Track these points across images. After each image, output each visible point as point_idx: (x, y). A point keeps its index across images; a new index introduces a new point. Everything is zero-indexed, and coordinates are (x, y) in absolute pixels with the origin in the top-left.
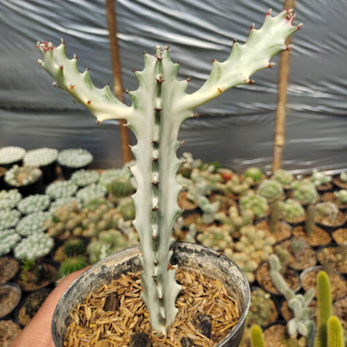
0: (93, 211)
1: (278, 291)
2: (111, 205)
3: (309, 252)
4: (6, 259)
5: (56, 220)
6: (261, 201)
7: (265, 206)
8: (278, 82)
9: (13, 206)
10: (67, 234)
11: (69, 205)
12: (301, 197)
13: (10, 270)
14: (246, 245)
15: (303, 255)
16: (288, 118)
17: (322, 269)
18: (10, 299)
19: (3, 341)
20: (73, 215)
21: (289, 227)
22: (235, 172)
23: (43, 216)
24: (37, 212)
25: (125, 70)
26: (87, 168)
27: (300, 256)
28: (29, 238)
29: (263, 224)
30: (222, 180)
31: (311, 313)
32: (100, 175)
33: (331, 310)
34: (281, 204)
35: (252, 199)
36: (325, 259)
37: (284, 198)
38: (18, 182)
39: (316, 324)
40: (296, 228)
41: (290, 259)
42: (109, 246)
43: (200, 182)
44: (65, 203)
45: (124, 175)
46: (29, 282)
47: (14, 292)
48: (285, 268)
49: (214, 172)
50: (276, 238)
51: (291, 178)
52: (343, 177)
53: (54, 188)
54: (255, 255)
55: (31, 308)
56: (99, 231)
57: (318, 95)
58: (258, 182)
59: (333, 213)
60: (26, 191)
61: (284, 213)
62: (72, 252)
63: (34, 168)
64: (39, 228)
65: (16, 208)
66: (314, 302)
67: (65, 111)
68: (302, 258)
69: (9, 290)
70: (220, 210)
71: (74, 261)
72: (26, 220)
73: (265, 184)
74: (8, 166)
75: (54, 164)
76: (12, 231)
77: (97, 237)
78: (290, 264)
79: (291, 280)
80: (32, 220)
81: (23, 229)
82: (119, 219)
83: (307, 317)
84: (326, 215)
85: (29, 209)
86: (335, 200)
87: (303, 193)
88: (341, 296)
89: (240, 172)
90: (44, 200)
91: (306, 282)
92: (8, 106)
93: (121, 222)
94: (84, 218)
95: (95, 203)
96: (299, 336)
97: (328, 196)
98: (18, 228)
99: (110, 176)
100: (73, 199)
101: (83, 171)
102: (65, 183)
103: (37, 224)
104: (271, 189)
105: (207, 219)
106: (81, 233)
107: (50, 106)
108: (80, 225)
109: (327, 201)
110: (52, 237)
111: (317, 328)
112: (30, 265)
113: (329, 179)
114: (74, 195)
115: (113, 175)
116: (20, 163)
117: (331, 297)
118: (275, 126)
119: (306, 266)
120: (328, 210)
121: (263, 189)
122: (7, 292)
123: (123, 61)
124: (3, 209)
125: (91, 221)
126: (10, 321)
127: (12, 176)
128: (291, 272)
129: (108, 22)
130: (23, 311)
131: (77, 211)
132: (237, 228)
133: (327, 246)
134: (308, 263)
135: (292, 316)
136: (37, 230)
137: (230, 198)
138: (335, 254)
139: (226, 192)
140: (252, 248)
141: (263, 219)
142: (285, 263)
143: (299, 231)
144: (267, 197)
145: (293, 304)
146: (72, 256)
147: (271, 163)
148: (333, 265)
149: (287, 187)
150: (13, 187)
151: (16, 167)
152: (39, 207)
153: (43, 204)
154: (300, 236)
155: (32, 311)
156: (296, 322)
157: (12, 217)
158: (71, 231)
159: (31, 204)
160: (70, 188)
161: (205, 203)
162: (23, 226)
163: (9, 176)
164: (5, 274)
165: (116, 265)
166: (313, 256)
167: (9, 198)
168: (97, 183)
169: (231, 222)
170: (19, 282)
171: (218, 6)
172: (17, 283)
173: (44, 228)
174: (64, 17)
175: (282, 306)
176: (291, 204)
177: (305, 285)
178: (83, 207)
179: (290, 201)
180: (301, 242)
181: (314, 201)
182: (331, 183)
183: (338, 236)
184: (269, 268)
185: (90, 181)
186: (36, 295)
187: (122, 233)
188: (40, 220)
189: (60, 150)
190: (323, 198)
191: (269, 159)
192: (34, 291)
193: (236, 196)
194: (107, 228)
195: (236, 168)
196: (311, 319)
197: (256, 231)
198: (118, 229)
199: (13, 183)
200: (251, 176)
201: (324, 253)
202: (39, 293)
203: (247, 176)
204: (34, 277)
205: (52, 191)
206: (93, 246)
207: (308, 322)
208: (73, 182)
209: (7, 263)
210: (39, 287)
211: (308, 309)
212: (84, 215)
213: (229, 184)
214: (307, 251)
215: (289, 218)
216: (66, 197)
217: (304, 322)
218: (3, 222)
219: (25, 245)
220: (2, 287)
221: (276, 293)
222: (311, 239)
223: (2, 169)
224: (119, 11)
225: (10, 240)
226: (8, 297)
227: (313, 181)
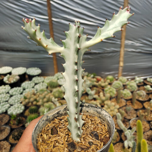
0: (41, 94)
1: (120, 128)
2: (49, 92)
3: (134, 112)
4: (4, 114)
5: (25, 98)
6: (113, 90)
7: (115, 92)
8: (121, 39)
9: (7, 92)
10: (30, 104)
11: (31, 91)
12: (130, 88)
13: (6, 119)
14: (107, 109)
15: (131, 113)
16: (125, 55)
17: (139, 119)
18: (6, 132)
19: (2, 150)
20: (33, 96)
21: (125, 101)
22: (102, 77)
23: (20, 96)
24: (17, 95)
25: (55, 34)
26: (39, 75)
27: (130, 113)
28: (14, 106)
29: (114, 100)
30: (97, 81)
31: (134, 138)
32: (44, 79)
33: (143, 136)
34: (122, 91)
35: (109, 89)
36: (140, 114)
37: (123, 88)
38: (9, 82)
39: (136, 142)
40: (128, 102)
41: (125, 114)
42: (48, 109)
43: (87, 82)
44: (29, 91)
45: (55, 79)
46: (14, 124)
47: (7, 129)
48: (123, 119)
49: (93, 78)
50: (119, 105)
51: (126, 80)
52: (148, 79)
53: (25, 84)
54: (111, 113)
55: (15, 135)
56: (44, 103)
57: (138, 44)
58: (112, 82)
59: (144, 95)
60: (13, 85)
61: (123, 95)
62: (32, 112)
63: (16, 76)
64: (18, 101)
65: (8, 93)
66: (135, 133)
67: (30, 51)
68: (130, 114)
69: (5, 128)
70: (96, 94)
71: (33, 116)
72: (13, 98)
73: (115, 82)
74: (5, 75)
75: (25, 74)
76: (7, 103)
77: (43, 105)
78: (125, 116)
79: (126, 123)
80: (15, 98)
81: (11, 102)
82: (52, 98)
83: (132, 139)
84: (141, 96)
85: (14, 93)
86: (144, 89)
87: (131, 86)
88: (147, 130)
89: (105, 77)
91: (132, 124)
92: (5, 49)
93: (53, 99)
94: (37, 97)
95: (42, 91)
96: (129, 147)
97: (141, 88)
98: (9, 101)
99: (49, 79)
100: (33, 89)
101: (37, 77)
102: (30, 82)
103: (18, 100)
104: (117, 85)
105: (90, 98)
106: (36, 104)
107: (23, 49)
108: (36, 100)
109: (141, 90)
110: (24, 105)
111: (137, 144)
112: (14, 117)
113: (142, 80)
114: (33, 87)
115: (50, 79)
116: (10, 73)
117: (142, 131)
118: (119, 58)
119: (132, 117)
120: (142, 94)
121: (114, 85)
122: (4, 129)
123: (54, 30)
124: (3, 93)
125: (40, 99)
126: (6, 141)
127: (7, 79)
128: (126, 120)
129: (48, 13)
130: (11, 137)
131: (34, 94)
132: (103, 102)
133: (141, 109)
134: (133, 116)
135: (126, 139)
137: (100, 88)
138: (144, 112)
139: (98, 86)
140: (109, 110)
141: (114, 97)
142: (123, 116)
143: (129, 103)
144: (116, 88)
145: (127, 134)
146: (32, 113)
147: (118, 74)
148: (144, 117)
149: (124, 84)
150: (7, 84)
151: (8, 75)
152: (18, 92)
153: (20, 91)
154: (130, 105)
155: (15, 137)
156: (128, 142)
157: (6, 97)
158: (32, 103)
159: (15, 91)
160: (31, 84)
161: (89, 91)
162: (11, 101)
163: (5, 79)
164: (4, 121)
165: (52, 115)
166: (135, 113)
167: (5, 89)
168: (43, 82)
169: (101, 99)
171: (96, 7)
172: (8, 125)
173: (20, 101)
174: (29, 11)
175: (122, 134)
177: (132, 126)
178: (37, 93)
179: (125, 90)
180: (130, 107)
181: (136, 90)
182: (143, 82)
183: (146, 105)
184: (116, 118)
185: (40, 81)
186: (16, 130)
187: (54, 103)
188: (18, 98)
189: (27, 68)
190: (139, 89)
191: (117, 72)
192: (16, 128)
193: (103, 88)
194: (47, 102)
195: (103, 76)
196: (134, 140)
197: (111, 103)
198: (52, 102)
199: (7, 82)
200: (109, 79)
201: (140, 112)
202: (18, 129)
203: (107, 79)
204: (16, 122)
205: (24, 85)
206: (41, 109)
207: (133, 141)
208: (33, 82)
209: (4, 116)
210: (18, 127)
211: (133, 136)
212: (37, 96)
213: (100, 82)
214: (133, 111)
215: (125, 97)
216: (30, 88)
217: (131, 142)
218: (3, 99)
219: (12, 109)
220: (2, 127)
221: (119, 129)
222: (134, 106)
223: (2, 76)
224: (53, 8)
225: (6, 106)
226: (5, 131)
227: (135, 81)
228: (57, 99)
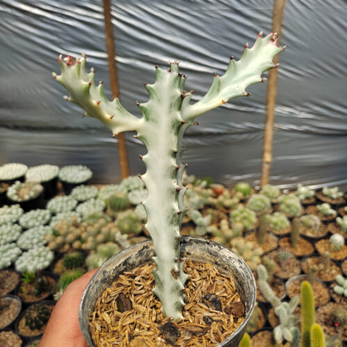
0: (92, 225)
1: (265, 299)
2: (109, 219)
3: (295, 262)
4: (7, 272)
5: (56, 234)
6: (250, 215)
7: (254, 219)
8: (266, 103)
9: (14, 220)
10: (67, 247)
11: (69, 219)
12: (287, 210)
13: (11, 282)
15: (288, 264)
16: (275, 137)
17: (305, 279)
18: (11, 311)
20: (72, 228)
21: (276, 239)
22: (226, 187)
23: (44, 230)
24: (38, 226)
25: (122, 91)
26: (86, 183)
27: (286, 265)
28: (30, 251)
30: (214, 195)
31: (295, 320)
32: (99, 190)
33: (314, 318)
34: (268, 217)
35: (242, 212)
36: (308, 268)
37: (271, 211)
38: (19, 197)
39: (300, 329)
40: (282, 240)
41: (276, 268)
43: (193, 197)
44: (65, 217)
45: (122, 190)
46: (29, 294)
47: (15, 304)
48: (271, 277)
49: (207, 187)
50: (264, 249)
51: (278, 192)
52: (325, 191)
53: (55, 203)
55: (31, 319)
56: (98, 244)
57: (303, 115)
58: (247, 196)
59: (316, 225)
60: (27, 206)
61: (272, 226)
62: (71, 265)
63: (35, 184)
64: (40, 242)
65: (17, 222)
66: (298, 309)
67: (66, 130)
68: (287, 267)
69: (10, 302)
70: (212, 223)
71: (72, 273)
72: (27, 234)
73: (254, 198)
74: (11, 182)
75: (55, 180)
76: (13, 245)
77: (95, 249)
78: (276, 273)
79: (277, 288)
80: (33, 234)
81: (24, 243)
82: (116, 233)
83: (291, 324)
84: (309, 227)
85: (30, 224)
86: (317, 212)
87: (288, 206)
88: (324, 303)
89: (231, 187)
90: (45, 215)
91: (291, 290)
92: (10, 125)
93: (118, 236)
94: (83, 232)
95: (93, 217)
96: (285, 342)
97: (311, 209)
98: (19, 242)
99: (108, 192)
100: (73, 214)
101: (82, 186)
102: (66, 198)
103: (38, 238)
104: (259, 203)
105: (199, 231)
106: (80, 246)
108: (79, 238)
109: (310, 214)
110: (52, 250)
111: (301, 334)
112: (30, 278)
113: (312, 193)
114: (74, 210)
115: (111, 191)
116: (22, 179)
117: (313, 304)
118: (263, 144)
119: (291, 274)
120: (312, 223)
121: (252, 203)
122: (8, 304)
123: (121, 83)
124: (5, 223)
125: (90, 235)
126: (11, 332)
127: (14, 191)
128: (278, 281)
129: (107, 46)
130: (23, 321)
131: (76, 225)
132: (228, 240)
133: (310, 256)
134: (292, 272)
135: (278, 323)
136: (37, 243)
137: (222, 211)
138: (318, 263)
139: (218, 206)
141: (252, 231)
142: (272, 273)
143: (284, 242)
144: (255, 211)
145: (279, 311)
146: (71, 269)
147: (260, 178)
148: (316, 274)
149: (274, 201)
150: (15, 203)
151: (18, 183)
152: (40, 222)
153: (43, 219)
154: (285, 246)
155: (32, 322)
156: (282, 329)
157: (13, 231)
158: (71, 244)
159: (32, 218)
160: (70, 203)
161: (197, 217)
162: (24, 240)
163: (11, 192)
164: (6, 287)
165: (114, 268)
166: (297, 265)
167: (11, 213)
168: (96, 198)
169: (222, 235)
170: (20, 294)
171: (211, 33)
172: (17, 295)
173: (45, 242)
174: (65, 40)
175: (268, 313)
176: (277, 217)
177: (290, 293)
178: (82, 221)
179: (276, 214)
180: (287, 253)
181: (299, 214)
182: (315, 197)
183: (320, 247)
184: (257, 277)
185: (89, 196)
186: (35, 307)
187: (120, 245)
188: (40, 234)
189: (61, 166)
190: (306, 211)
191: (258, 175)
192: (34, 303)
193: (227, 210)
194: (105, 242)
195: (227, 183)
196: (295, 326)
197: (245, 242)
198: (116, 242)
199: (15, 198)
200: (241, 191)
201: (307, 263)
202: (38, 305)
203: (237, 191)
204: (34, 289)
205: (52, 205)
206: (92, 259)
207: (293, 328)
208: (73, 197)
209: (8, 276)
210: (39, 299)
212: (83, 229)
213: (221, 198)
214: (292, 260)
215: (276, 230)
216: (66, 212)
217: (289, 329)
218: (5, 237)
219: (26, 258)
220: (2, 300)
221: (263, 301)
222: (296, 250)
223: (4, 185)
224: (117, 35)
225: (11, 254)
226: (9, 309)
227: (298, 196)
228: (125, 236)
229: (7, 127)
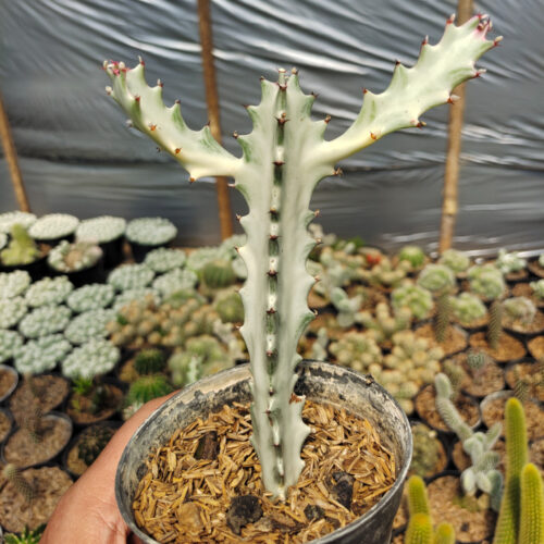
0: (178, 309)
1: (448, 427)
2: (204, 300)
3: (494, 370)
4: (50, 377)
5: (123, 322)
6: (422, 296)
7: (429, 303)
8: (448, 121)
9: (60, 300)
10: (139, 341)
11: (143, 299)
12: (482, 290)
13: (57, 393)
14: (402, 360)
15: (485, 374)
16: (463, 175)
17: (512, 395)
18: (56, 436)
19: (45, 497)
20: (147, 314)
21: (464, 334)
22: (384, 252)
23: (104, 315)
24: (96, 310)
25: (224, 104)
26: (168, 245)
27: (481, 376)
28: (85, 347)
29: (426, 329)
30: (366, 265)
31: (496, 459)
32: (187, 256)
33: (527, 454)
34: (452, 299)
35: (410, 292)
36: (517, 380)
37: (456, 291)
38: (67, 265)
39: (504, 475)
40: (474, 336)
41: (466, 380)
42: (200, 359)
43: (333, 267)
44: (137, 297)
45: (223, 256)
46: (83, 411)
47: (62, 426)
48: (458, 394)
49: (355, 253)
50: (445, 349)
51: (467, 262)
53: (121, 275)
54: (415, 374)
55: (87, 448)
56: (186, 337)
57: (508, 140)
58: (418, 268)
59: (528, 314)
60: (79, 279)
61: (457, 313)
62: (146, 368)
63: (90, 245)
64: (98, 333)
65: (64, 303)
66: (500, 443)
67: (137, 163)
68: (483, 379)
69: (54, 423)
70: (363, 308)
71: (149, 382)
72: (79, 320)
73: (429, 270)
74: (54, 243)
75: (121, 240)
76: (59, 336)
77: (183, 347)
78: (466, 387)
79: (466, 410)
80: (88, 320)
81: (74, 334)
82: (214, 320)
83: (490, 465)
84: (518, 317)
85: (84, 305)
86: (531, 294)
87: (484, 284)
89: (393, 252)
90: (106, 293)
91: (489, 414)
92: (53, 155)
93: (218, 325)
94: (163, 319)
95: (180, 296)
96: (479, 493)
97: (521, 288)
98: (68, 333)
99: (201, 258)
100: (148, 291)
101: (162, 250)
102: (137, 267)
103: (96, 327)
104: (437, 278)
105: (343, 321)
106: (160, 341)
107: (116, 154)
108: (157, 328)
109: (519, 296)
110: (118, 346)
111: (506, 482)
112: (85, 386)
113: (522, 264)
114: (149, 285)
115: (205, 257)
116: (71, 238)
117: (526, 436)
118: (444, 185)
119: (489, 390)
120: (521, 310)
121: (426, 278)
122: (51, 425)
123: (221, 90)
124: (46, 304)
125: (174, 323)
126: (56, 468)
127: (59, 256)
128: (468, 399)
129: (201, 34)
130: (75, 453)
131: (153, 309)
132: (388, 335)
133: (520, 362)
134: (491, 386)
135: (468, 462)
136: (95, 335)
137: (378, 290)
138: (532, 373)
139: (372, 282)
140: (409, 364)
141: (426, 321)
142: (459, 387)
143: (478, 339)
144: (431, 290)
145: (471, 445)
146: (147, 374)
147: (438, 239)
148: (529, 389)
149: (461, 275)
150: (60, 273)
151: (65, 244)
153: (103, 298)
154: (480, 346)
155: (88, 454)
156: (475, 473)
157: (59, 316)
159: (87, 297)
160: (143, 275)
161: (340, 298)
162: (75, 330)
163: (55, 257)
164: (49, 399)
165: (217, 391)
166: (499, 376)
167: (54, 289)
168: (182, 267)
169: (380, 326)
170: (69, 411)
171: (362, 11)
172: (66, 412)
173: (106, 333)
174: (135, 25)
175: (453, 449)
176: (466, 299)
177: (487, 418)
178: (162, 303)
179: (465, 295)
180: (482, 355)
181: (500, 296)
182: (526, 269)
183: (536, 348)
184: (434, 393)
185: (172, 264)
186: (93, 431)
187: (220, 340)
188: (99, 321)
189: (129, 219)
190: (513, 292)
191: (434, 234)
192: (91, 425)
193: (387, 288)
194: (198, 334)
195: (386, 247)
196: (497, 468)
197: (416, 339)
198: (213, 335)
199: (61, 266)
200: (408, 259)
201: (515, 372)
202: (97, 427)
203: (402, 259)
204: (90, 404)
205: (117, 278)
206: (177, 360)
207: (492, 472)
208: (149, 266)
209: (51, 383)
210: (99, 419)
211: (492, 453)
212: (163, 314)
213: (377, 270)
214: (490, 369)
215: (463, 320)
216: (138, 288)
217: (486, 473)
218: (46, 324)
219: (78, 358)
220: (44, 419)
221: (445, 430)
222: (497, 352)
223: (44, 246)
224: (216, 17)
225: (56, 350)
226: (53, 433)
227: (499, 267)
228: (229, 326)
229: (48, 158)
